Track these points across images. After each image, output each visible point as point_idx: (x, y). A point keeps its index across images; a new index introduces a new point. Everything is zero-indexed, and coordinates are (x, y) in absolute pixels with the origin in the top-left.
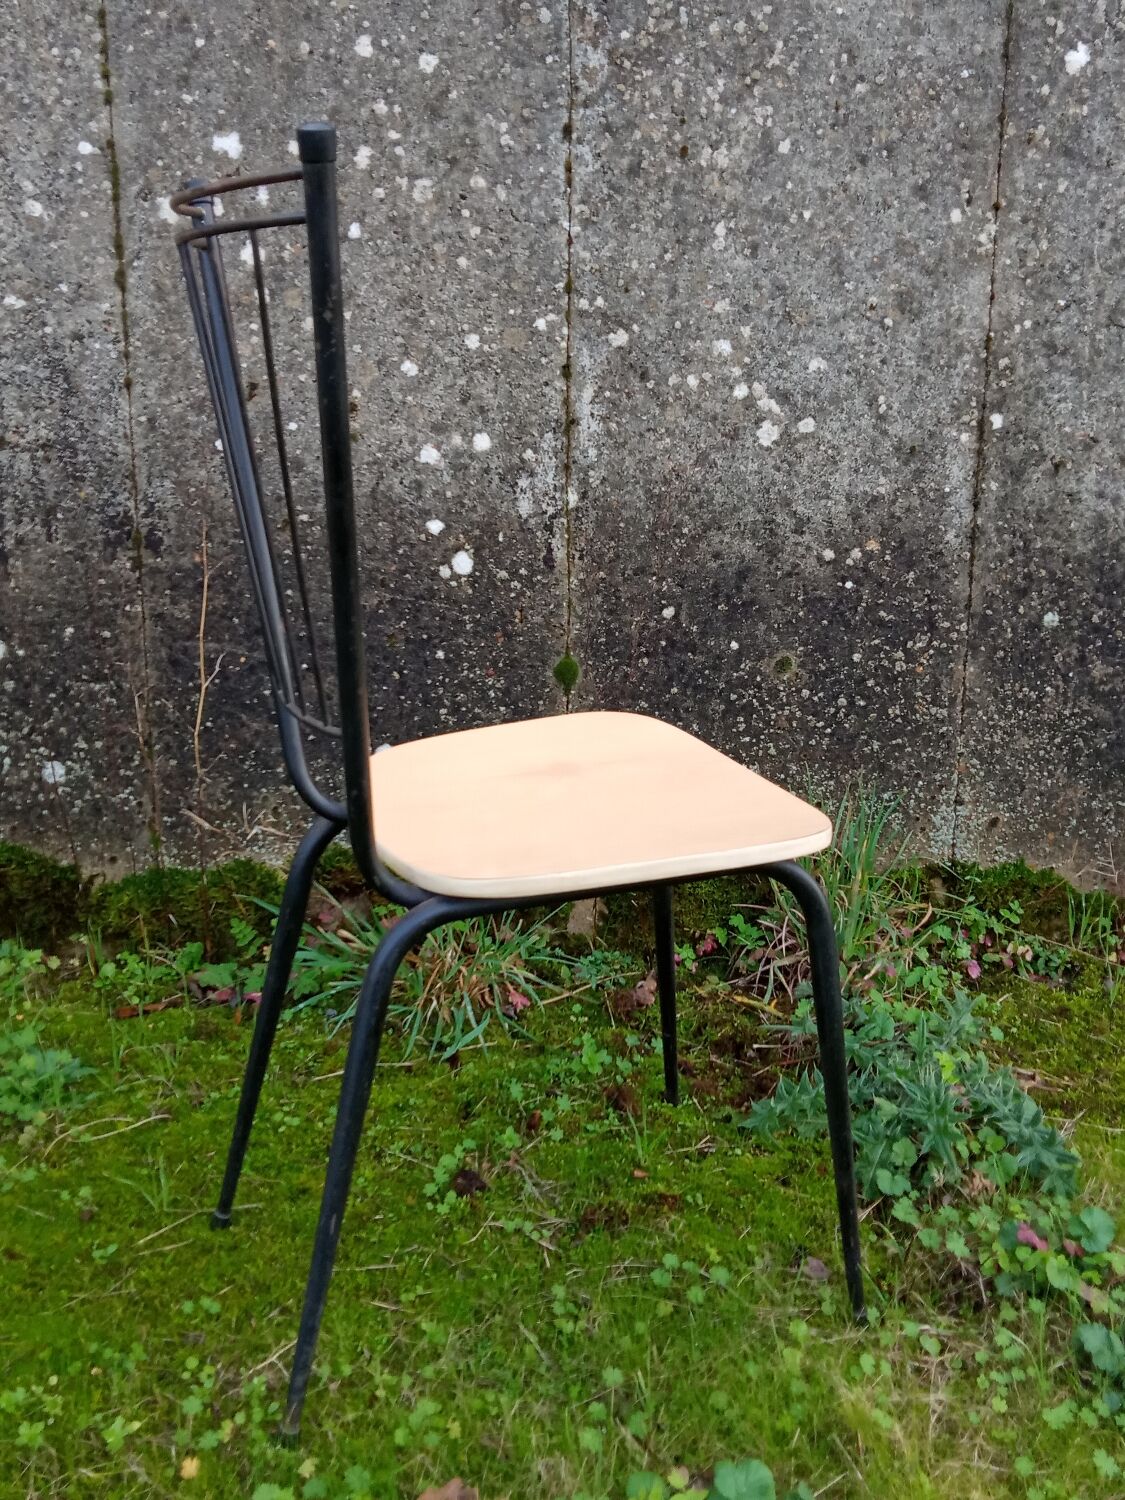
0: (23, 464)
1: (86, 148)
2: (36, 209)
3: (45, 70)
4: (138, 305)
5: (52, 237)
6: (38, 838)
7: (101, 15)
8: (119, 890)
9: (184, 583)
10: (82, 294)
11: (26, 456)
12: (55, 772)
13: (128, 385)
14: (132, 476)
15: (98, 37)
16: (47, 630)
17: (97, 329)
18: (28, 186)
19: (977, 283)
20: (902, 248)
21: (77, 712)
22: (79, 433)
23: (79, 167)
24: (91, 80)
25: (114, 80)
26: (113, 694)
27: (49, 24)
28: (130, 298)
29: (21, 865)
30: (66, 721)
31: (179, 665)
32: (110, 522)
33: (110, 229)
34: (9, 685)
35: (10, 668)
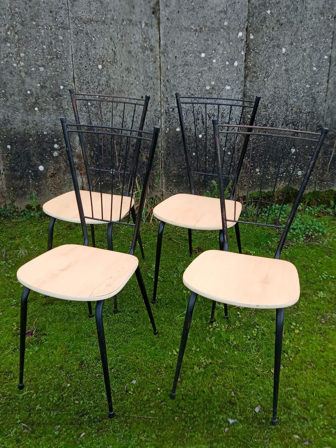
0: (304, 116)
1: (326, 57)
2: (315, 69)
3: (321, 43)
5: (317, 74)
6: (295, 185)
7: (333, 32)
8: (307, 195)
10: (321, 84)
12: (300, 173)
13: (326, 101)
14: (323, 118)
15: (332, 37)
16: (303, 147)
17: (322, 90)
18: (314, 65)
21: (306, 162)
22: (315, 110)
23: (324, 61)
24: (329, 44)
25: (333, 44)
27: (323, 34)
28: (329, 84)
29: (292, 190)
30: (303, 164)
32: (318, 126)
33: (328, 72)
34: (295, 157)
35: (296, 154)
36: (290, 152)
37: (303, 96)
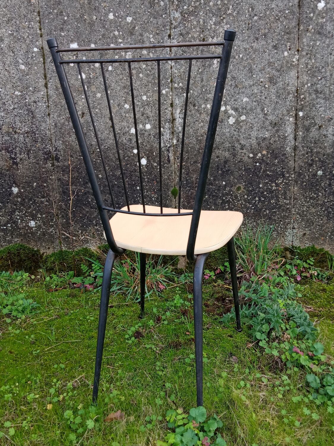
0: (21, 138)
1: (36, 50)
2: (23, 67)
3: (24, 29)
4: (51, 92)
5: (27, 75)
6: (28, 242)
7: (39, 12)
8: (51, 257)
9: (65, 170)
10: (36, 90)
11: (22, 136)
12: (32, 224)
13: (49, 115)
14: (51, 140)
15: (38, 19)
16: (29, 184)
17: (40, 100)
18: (20, 61)
19: (293, 73)
20: (270, 64)
21: (38, 207)
22: (36, 129)
23: (34, 55)
24: (36, 30)
25: (42, 30)
26: (47, 201)
27: (25, 16)
28: (49, 90)
29: (24, 250)
30: (35, 209)
31: (65, 193)
32: (45, 153)
33: (43, 72)
34: (19, 199)
35: (19, 195)
36: (11, 193)
37: (14, 109)
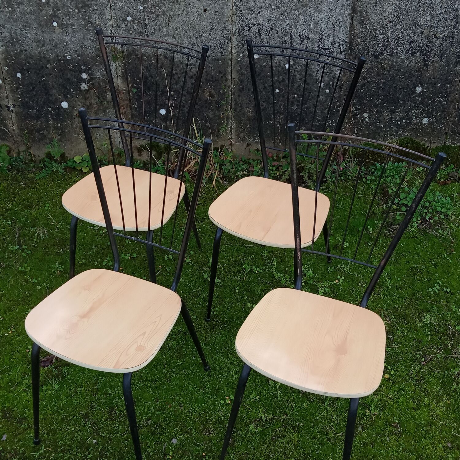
6: (417, 136)
11: (441, 40)
12: (426, 120)
16: (433, 85)
21: (435, 106)
22: (456, 34)
26: (445, 101)
29: (412, 144)
30: (432, 108)
34: (420, 98)
35: (422, 94)
36: (415, 91)
37: (440, 13)
